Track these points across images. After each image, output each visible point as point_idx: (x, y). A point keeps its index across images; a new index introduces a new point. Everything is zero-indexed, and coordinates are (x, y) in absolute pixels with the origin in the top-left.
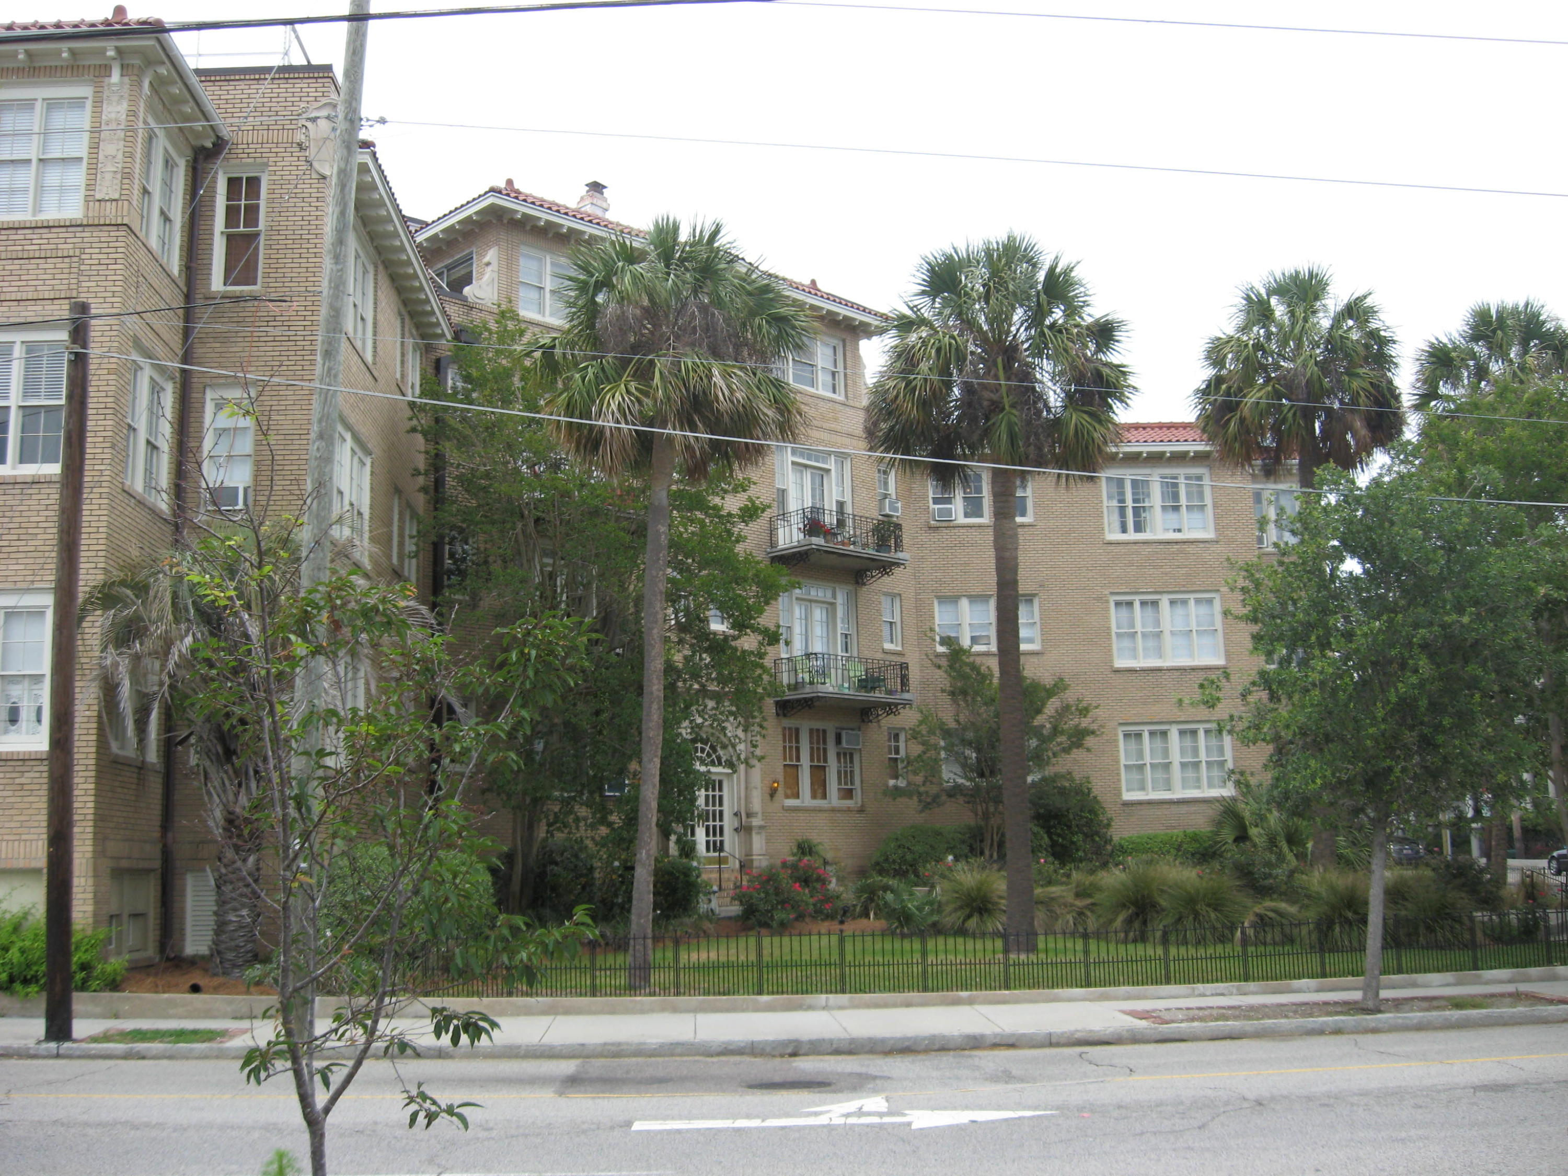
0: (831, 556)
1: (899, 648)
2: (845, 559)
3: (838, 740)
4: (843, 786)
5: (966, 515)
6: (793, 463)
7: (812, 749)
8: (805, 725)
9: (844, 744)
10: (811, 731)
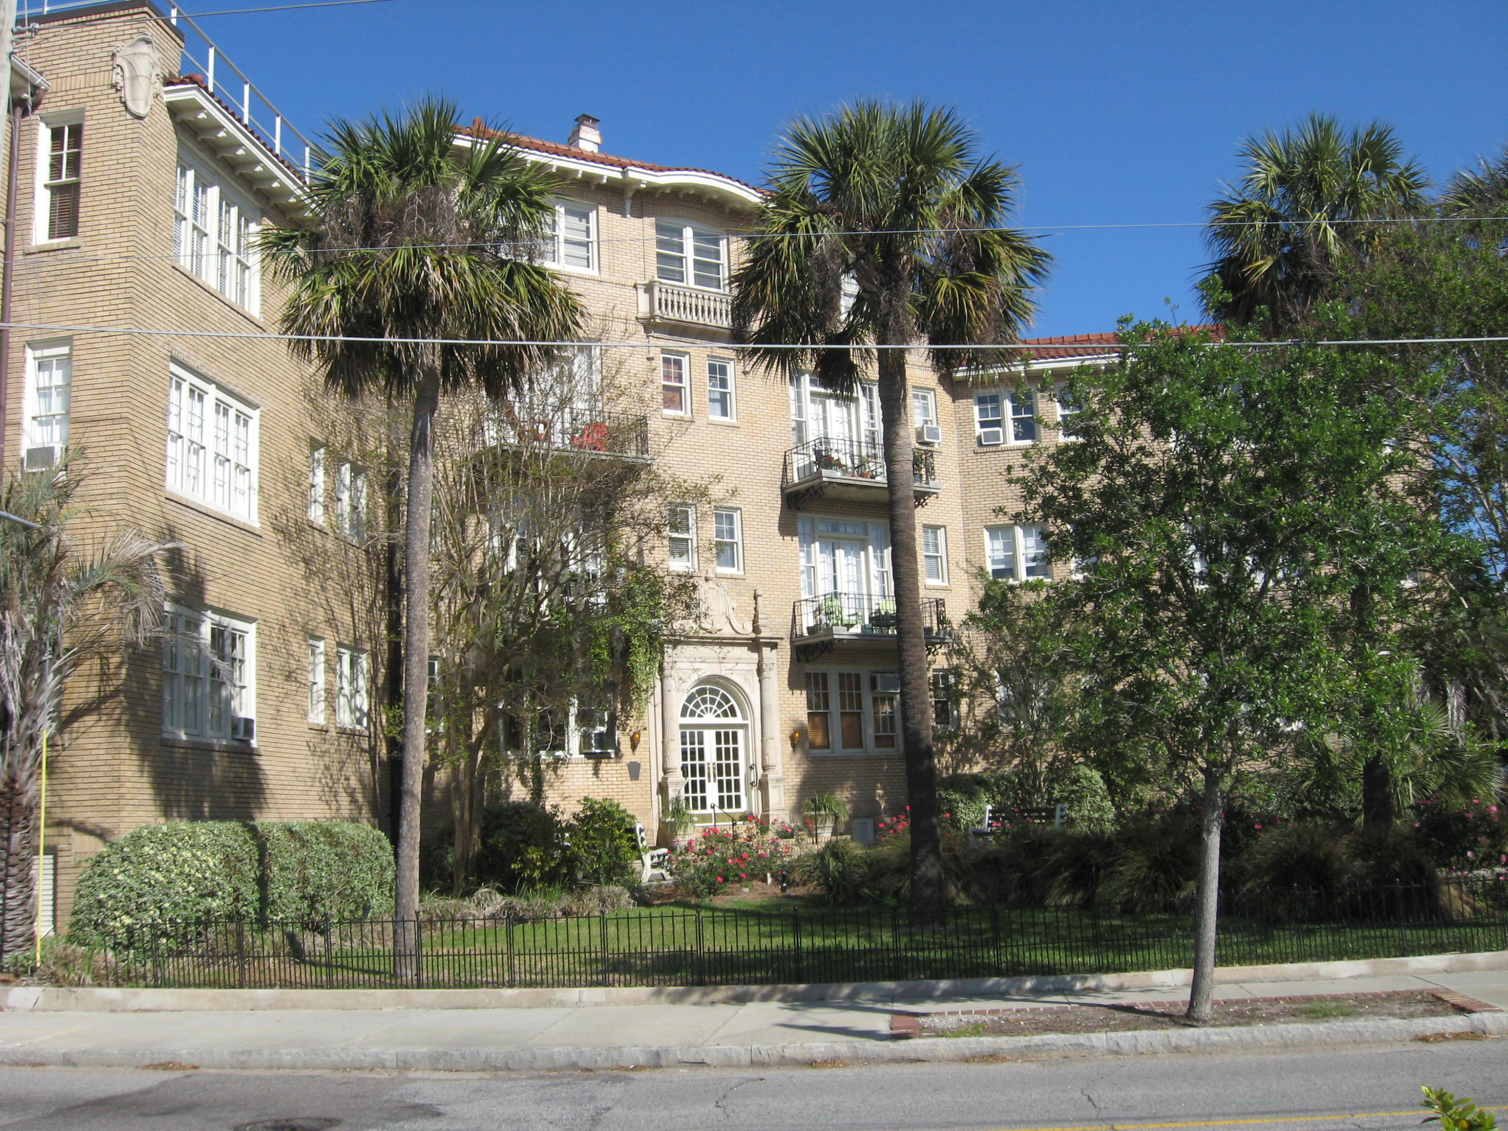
0: (850, 489)
1: (946, 584)
2: (867, 491)
3: (873, 685)
4: (882, 734)
5: (1017, 437)
6: (813, 394)
7: (842, 695)
8: (833, 672)
9: (879, 689)
10: (841, 676)
